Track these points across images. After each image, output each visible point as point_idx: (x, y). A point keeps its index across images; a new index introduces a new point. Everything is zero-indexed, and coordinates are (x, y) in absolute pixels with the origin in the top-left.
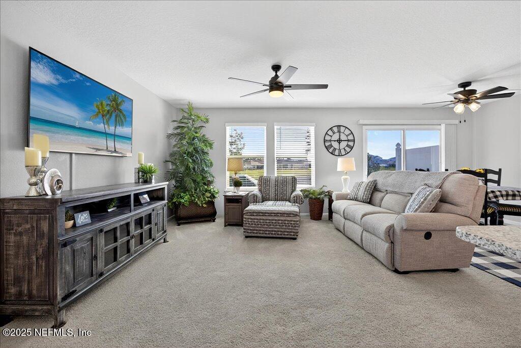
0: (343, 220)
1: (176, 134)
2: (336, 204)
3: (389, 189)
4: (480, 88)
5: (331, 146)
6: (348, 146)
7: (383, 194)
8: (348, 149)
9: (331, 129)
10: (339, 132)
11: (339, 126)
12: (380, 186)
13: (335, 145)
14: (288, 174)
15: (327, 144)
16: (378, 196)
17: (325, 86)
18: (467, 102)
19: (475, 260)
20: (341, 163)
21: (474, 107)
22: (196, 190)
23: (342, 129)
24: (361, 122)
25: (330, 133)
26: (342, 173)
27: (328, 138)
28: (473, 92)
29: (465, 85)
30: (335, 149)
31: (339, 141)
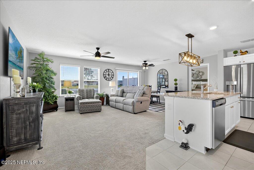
0: (115, 103)
1: (33, 67)
2: (111, 98)
3: (128, 92)
4: (149, 63)
5: (106, 77)
6: (112, 77)
7: (126, 94)
8: (112, 78)
9: (106, 70)
10: (109, 71)
11: (109, 69)
12: (125, 91)
13: (107, 76)
14: (91, 88)
15: (104, 76)
16: (125, 94)
17: (114, 58)
18: (145, 66)
19: (149, 109)
20: (111, 83)
21: (147, 68)
22: (48, 96)
23: (110, 70)
24: (117, 68)
25: (106, 72)
26: (111, 87)
27: (105, 74)
28: (147, 64)
29: (145, 61)
30: (107, 78)
31: (109, 75)
